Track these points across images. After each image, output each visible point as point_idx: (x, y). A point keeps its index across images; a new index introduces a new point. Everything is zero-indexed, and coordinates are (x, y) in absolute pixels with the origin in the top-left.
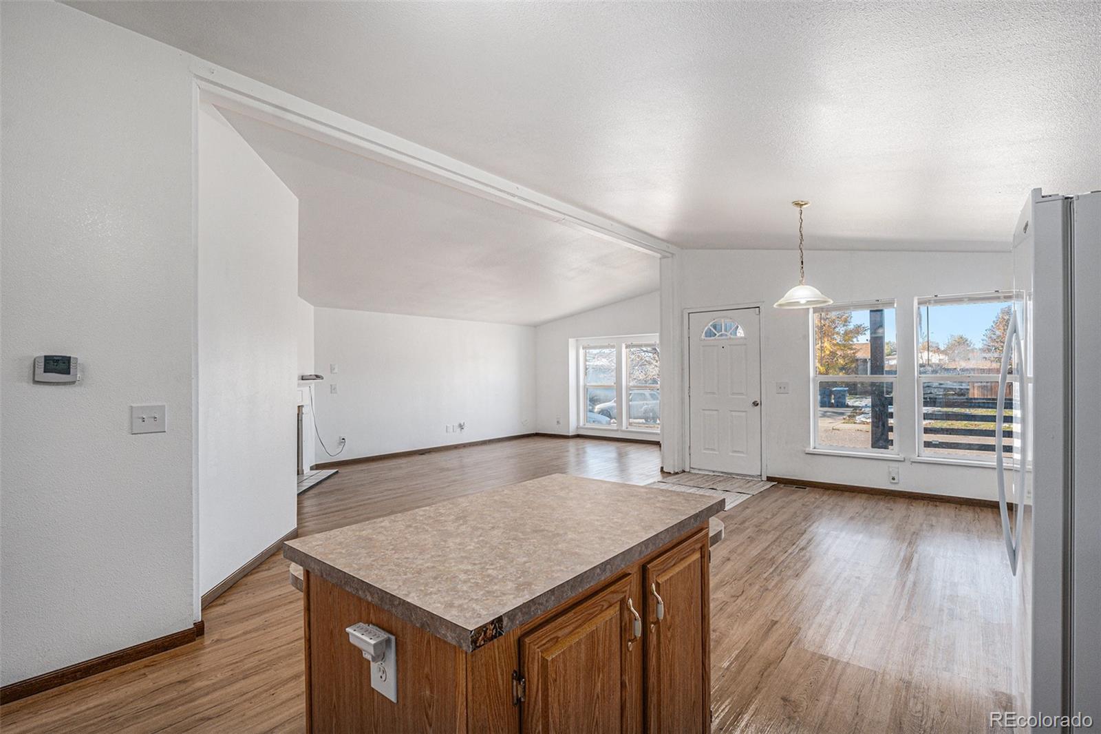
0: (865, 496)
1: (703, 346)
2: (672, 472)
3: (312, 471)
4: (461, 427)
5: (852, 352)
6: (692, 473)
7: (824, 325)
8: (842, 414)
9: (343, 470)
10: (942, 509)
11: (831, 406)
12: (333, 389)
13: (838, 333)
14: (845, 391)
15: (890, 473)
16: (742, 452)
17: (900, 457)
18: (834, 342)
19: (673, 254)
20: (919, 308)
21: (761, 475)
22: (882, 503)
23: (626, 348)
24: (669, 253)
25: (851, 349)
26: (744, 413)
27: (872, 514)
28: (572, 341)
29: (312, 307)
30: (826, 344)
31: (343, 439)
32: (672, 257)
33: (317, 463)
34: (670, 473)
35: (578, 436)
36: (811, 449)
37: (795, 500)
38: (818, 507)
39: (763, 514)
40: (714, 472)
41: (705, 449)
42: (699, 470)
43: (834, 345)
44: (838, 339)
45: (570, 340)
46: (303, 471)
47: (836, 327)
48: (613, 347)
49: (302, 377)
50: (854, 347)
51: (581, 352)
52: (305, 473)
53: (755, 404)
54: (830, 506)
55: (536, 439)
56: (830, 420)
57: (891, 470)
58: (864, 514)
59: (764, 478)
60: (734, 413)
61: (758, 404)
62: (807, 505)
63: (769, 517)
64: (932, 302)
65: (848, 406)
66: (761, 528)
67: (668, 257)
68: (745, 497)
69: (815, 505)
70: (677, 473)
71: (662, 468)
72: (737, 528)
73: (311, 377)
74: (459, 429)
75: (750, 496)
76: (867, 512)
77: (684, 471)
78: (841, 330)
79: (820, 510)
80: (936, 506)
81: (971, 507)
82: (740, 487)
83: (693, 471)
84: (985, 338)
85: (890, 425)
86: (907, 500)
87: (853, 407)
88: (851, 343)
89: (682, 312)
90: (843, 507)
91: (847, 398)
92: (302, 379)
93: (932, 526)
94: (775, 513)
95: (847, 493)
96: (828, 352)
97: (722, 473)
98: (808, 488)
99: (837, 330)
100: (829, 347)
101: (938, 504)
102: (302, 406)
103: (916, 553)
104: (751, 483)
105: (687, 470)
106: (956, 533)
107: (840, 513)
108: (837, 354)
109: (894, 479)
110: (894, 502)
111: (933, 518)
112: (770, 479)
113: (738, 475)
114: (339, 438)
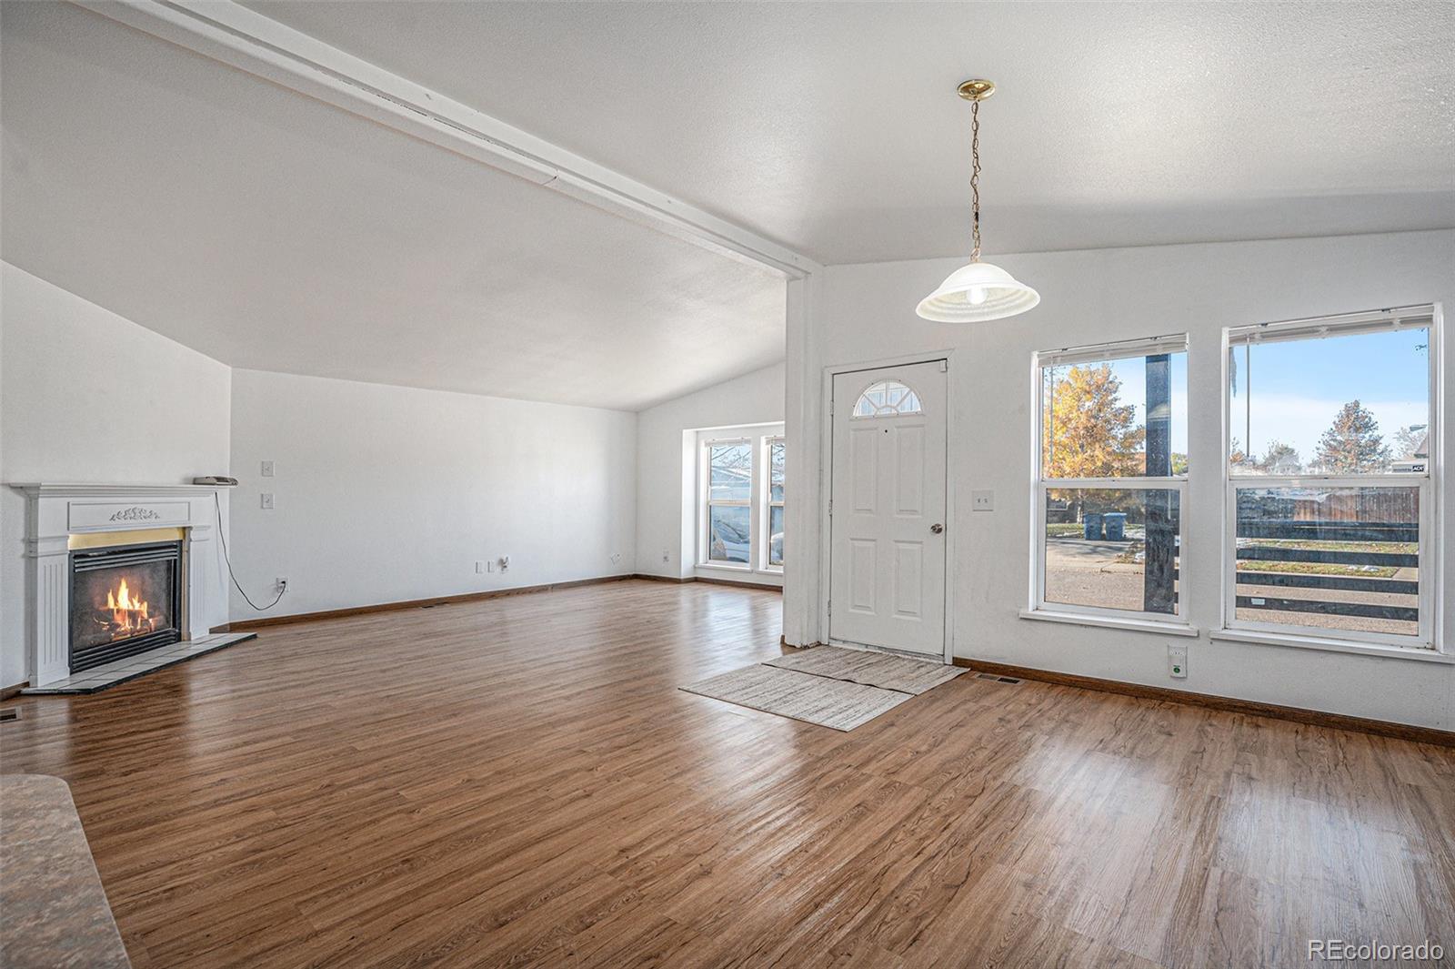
0: (1124, 699)
1: (855, 430)
2: (798, 646)
3: (213, 635)
4: (503, 564)
5: (1134, 463)
6: (833, 648)
7: (1095, 426)
8: (1120, 549)
9: (263, 634)
10: (1270, 734)
11: (1103, 538)
12: (265, 501)
13: (1114, 438)
14: (1122, 517)
15: (1170, 658)
16: (914, 614)
17: (1190, 629)
18: (1110, 449)
19: (807, 273)
20: (1231, 349)
21: (943, 655)
22: (1152, 717)
23: (768, 443)
24: (802, 271)
25: (1132, 459)
26: (917, 547)
27: (1129, 746)
28: (688, 434)
29: (230, 368)
30: (1098, 453)
31: (284, 582)
32: (806, 278)
33: (232, 621)
34: (794, 647)
35: (696, 580)
36: (1030, 610)
37: (989, 708)
38: (1028, 726)
39: (913, 743)
40: (867, 646)
41: (856, 607)
42: (844, 642)
43: (1109, 454)
44: (1115, 446)
45: (684, 431)
46: (189, 634)
47: (1112, 429)
48: (748, 442)
49: (195, 479)
50: (1137, 457)
51: (704, 451)
52: (192, 639)
53: (937, 529)
54: (1052, 725)
55: (634, 582)
56: (1101, 558)
57: (1172, 652)
58: (1113, 745)
59: (949, 661)
60: (901, 546)
61: (940, 530)
62: (1009, 721)
63: (924, 748)
64: (1257, 336)
65: (1125, 539)
66: (894, 778)
67: (799, 279)
68: (901, 699)
69: (1024, 720)
70: (806, 647)
71: (783, 637)
72: (847, 778)
73: (207, 481)
74: (500, 568)
75: (908, 697)
76: (1120, 740)
77: (819, 644)
78: (1119, 432)
79: (1029, 734)
80: (1258, 726)
81: (1326, 731)
82: (900, 678)
83: (834, 644)
84: (1321, 445)
85: (1176, 568)
86: (1201, 712)
87: (1133, 540)
88: (1133, 451)
89: (822, 373)
90: (1075, 726)
91: (1124, 528)
92: (194, 484)
93: (1251, 778)
94: (940, 738)
95: (1090, 694)
96: (1099, 464)
97: (880, 648)
98: (1022, 682)
99: (1113, 432)
100: (1101, 457)
101: (1261, 721)
102: (190, 528)
103: (1215, 865)
104: (923, 670)
105: (825, 642)
106: (1301, 801)
107: (1068, 739)
108: (1113, 467)
109: (1177, 670)
110: (1177, 713)
111: (1251, 757)
112: (958, 662)
113: (906, 652)
114: (275, 582)
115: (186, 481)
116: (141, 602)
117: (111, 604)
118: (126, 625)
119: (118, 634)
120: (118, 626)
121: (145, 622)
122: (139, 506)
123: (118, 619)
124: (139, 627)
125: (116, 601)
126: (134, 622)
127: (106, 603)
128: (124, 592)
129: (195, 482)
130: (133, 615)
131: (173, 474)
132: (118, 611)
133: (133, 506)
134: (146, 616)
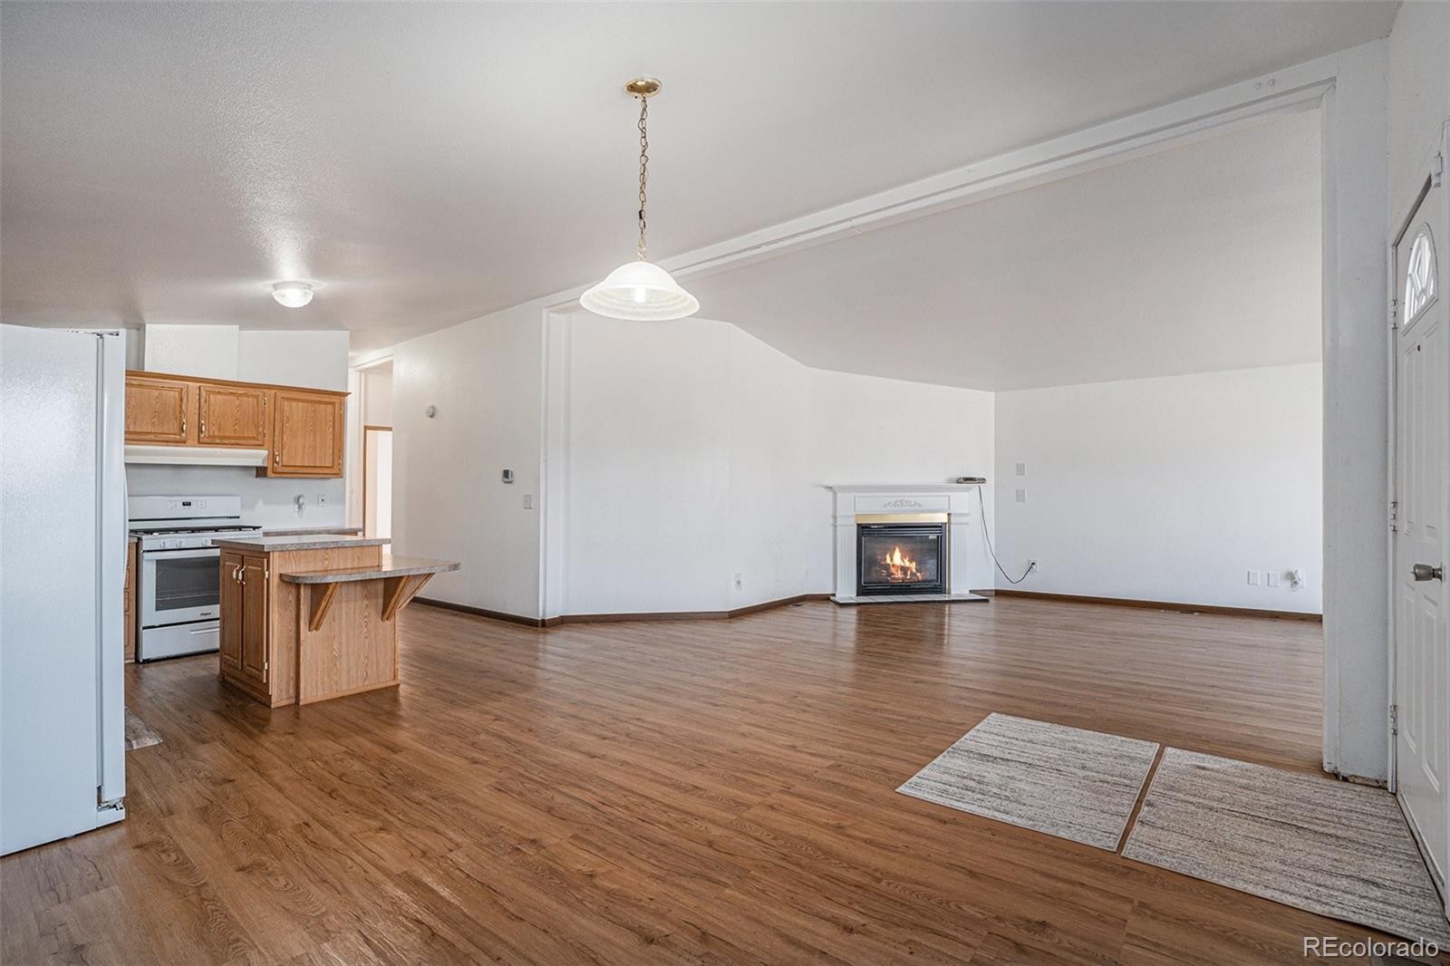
1: (1407, 354)
3: (972, 592)
29: (993, 394)
31: (1034, 564)
33: (998, 588)
46: (949, 589)
52: (952, 591)
102: (951, 514)
114: (1027, 562)
115: (950, 481)
116: (911, 561)
117: (888, 561)
118: (899, 575)
119: (895, 579)
120: (893, 574)
121: (912, 574)
122: (906, 499)
123: (893, 570)
124: (908, 577)
125: (892, 560)
126: (905, 574)
127: (885, 559)
128: (897, 555)
129: (958, 482)
130: (904, 569)
131: (939, 479)
132: (893, 566)
133: (900, 499)
134: (914, 571)
